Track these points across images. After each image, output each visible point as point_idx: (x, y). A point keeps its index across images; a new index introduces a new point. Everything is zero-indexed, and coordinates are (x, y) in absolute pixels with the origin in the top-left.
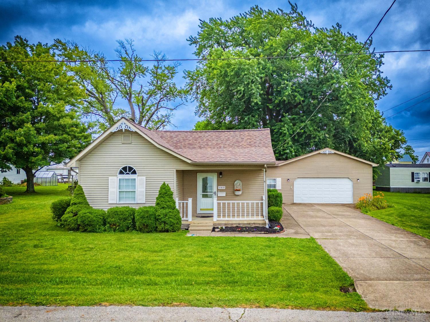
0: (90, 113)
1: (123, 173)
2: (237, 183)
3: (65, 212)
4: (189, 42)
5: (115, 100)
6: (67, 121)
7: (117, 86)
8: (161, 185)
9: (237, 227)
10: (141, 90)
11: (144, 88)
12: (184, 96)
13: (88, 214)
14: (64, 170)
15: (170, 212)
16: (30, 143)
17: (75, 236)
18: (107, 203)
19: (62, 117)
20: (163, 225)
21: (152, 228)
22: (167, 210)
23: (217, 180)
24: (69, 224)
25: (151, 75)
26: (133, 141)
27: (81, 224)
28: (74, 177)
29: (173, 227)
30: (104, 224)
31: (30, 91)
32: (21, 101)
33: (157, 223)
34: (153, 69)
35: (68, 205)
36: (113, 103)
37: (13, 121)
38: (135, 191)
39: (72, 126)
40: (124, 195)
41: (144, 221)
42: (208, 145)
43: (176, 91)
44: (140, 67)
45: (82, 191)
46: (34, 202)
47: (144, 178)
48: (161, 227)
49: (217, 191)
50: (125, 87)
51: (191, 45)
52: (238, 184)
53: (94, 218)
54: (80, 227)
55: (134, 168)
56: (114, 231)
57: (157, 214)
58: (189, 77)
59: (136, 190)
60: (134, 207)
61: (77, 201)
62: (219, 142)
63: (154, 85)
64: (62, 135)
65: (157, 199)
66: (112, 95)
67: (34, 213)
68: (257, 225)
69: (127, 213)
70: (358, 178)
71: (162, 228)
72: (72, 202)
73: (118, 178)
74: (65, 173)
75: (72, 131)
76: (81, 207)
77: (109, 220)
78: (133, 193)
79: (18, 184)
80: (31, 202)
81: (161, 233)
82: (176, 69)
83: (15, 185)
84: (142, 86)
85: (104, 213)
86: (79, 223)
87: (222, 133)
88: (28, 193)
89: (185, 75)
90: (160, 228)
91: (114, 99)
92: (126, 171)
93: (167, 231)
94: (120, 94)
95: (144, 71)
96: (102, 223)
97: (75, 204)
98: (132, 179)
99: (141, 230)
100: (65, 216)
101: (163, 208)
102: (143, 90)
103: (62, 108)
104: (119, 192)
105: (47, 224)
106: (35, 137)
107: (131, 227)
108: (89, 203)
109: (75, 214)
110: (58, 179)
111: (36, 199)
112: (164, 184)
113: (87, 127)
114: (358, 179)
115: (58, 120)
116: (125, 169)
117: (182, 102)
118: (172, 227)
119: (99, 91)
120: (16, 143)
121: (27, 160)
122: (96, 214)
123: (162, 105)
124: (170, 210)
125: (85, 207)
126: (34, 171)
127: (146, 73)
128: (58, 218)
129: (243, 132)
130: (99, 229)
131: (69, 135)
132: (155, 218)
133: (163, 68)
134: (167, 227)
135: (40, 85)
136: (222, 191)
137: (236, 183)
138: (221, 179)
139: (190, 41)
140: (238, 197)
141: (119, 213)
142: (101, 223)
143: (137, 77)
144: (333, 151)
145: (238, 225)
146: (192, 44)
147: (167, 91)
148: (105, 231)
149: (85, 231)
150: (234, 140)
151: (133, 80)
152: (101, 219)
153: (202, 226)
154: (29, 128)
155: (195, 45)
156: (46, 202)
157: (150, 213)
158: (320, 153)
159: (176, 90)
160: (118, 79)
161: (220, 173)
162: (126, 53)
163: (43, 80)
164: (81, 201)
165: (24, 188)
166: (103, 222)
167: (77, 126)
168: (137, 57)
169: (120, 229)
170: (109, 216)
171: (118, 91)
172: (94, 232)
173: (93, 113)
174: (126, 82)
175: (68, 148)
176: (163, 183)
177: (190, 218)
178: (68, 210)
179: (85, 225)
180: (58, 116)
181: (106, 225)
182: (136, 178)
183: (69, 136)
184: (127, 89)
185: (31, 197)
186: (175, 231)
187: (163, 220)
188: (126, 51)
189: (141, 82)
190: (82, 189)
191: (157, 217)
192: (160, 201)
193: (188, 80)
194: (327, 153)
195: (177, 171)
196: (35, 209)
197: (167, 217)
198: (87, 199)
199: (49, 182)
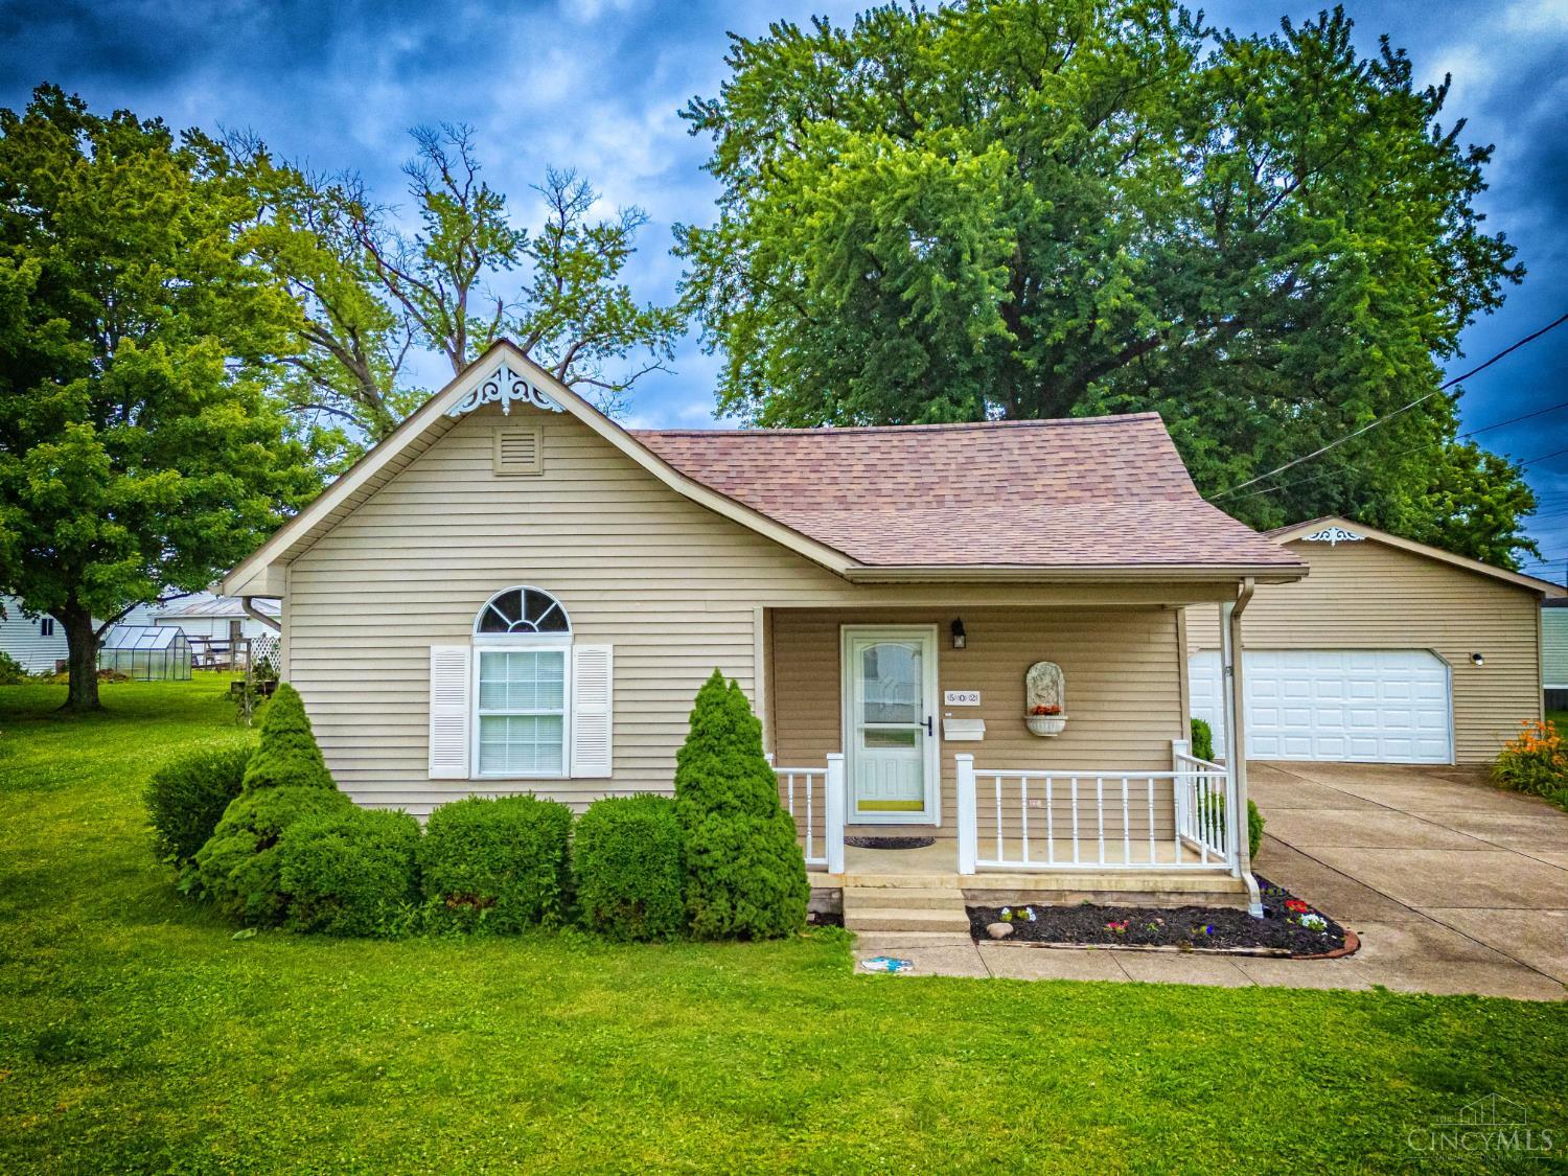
0: (312, 406)
1: (503, 627)
2: (1042, 676)
3: (218, 828)
4: (689, 123)
5: (401, 358)
6: (230, 416)
7: (409, 306)
8: (699, 685)
9: (1088, 907)
10: (499, 317)
11: (510, 310)
12: (659, 338)
13: (333, 840)
14: (216, 622)
15: (758, 830)
16: (83, 506)
17: (266, 962)
18: (421, 777)
19: (211, 400)
20: (722, 903)
21: (664, 919)
22: (742, 822)
23: (941, 660)
24: (235, 893)
25: (537, 262)
26: (548, 465)
27: (299, 891)
28: (254, 645)
29: (776, 914)
30: (416, 896)
31: (86, 297)
32: (52, 335)
33: (693, 889)
34: (542, 240)
35: (234, 789)
36: (396, 369)
37: (18, 414)
38: (559, 717)
39: (250, 439)
40: (503, 734)
41: (627, 878)
42: (878, 493)
43: (632, 316)
44: (498, 230)
45: (302, 715)
46: (92, 753)
47: (607, 648)
48: (715, 917)
49: (942, 717)
50: (441, 306)
51: (694, 134)
52: (1047, 681)
53: (365, 862)
54: (293, 908)
55: (556, 599)
56: (467, 930)
57: (688, 844)
58: (695, 250)
59: (565, 711)
60: (558, 799)
61: (274, 767)
62: (929, 477)
63: (547, 299)
64: (211, 472)
65: (685, 758)
66: (389, 342)
67: (79, 811)
68: (1193, 901)
69: (533, 835)
70: (1474, 651)
71: (721, 920)
72: (250, 773)
73: (477, 651)
74: (221, 631)
75: (251, 457)
76: (296, 802)
77: (437, 873)
78: (549, 728)
79: (47, 675)
80: (78, 754)
81: (711, 947)
82: (629, 236)
83: (34, 678)
84: (501, 304)
85: (411, 832)
86: (286, 885)
87: (931, 435)
88: (73, 711)
89: (678, 245)
90: (707, 917)
91: (396, 354)
92: (515, 616)
93: (745, 935)
94: (421, 334)
95: (510, 246)
96: (404, 887)
97: (268, 783)
98: (543, 655)
99: (608, 929)
100: (217, 846)
101: (720, 807)
102: (505, 318)
103: (210, 365)
104: (482, 718)
105: (132, 872)
106: (101, 479)
107: (551, 907)
108: (334, 777)
109: (269, 841)
110: (194, 656)
111: (98, 738)
112: (716, 681)
113: (305, 447)
114: (1477, 657)
115: (194, 411)
116: (508, 602)
117: (655, 360)
118: (768, 914)
119: (346, 319)
120: (26, 504)
121: (73, 579)
122: (375, 839)
123: (578, 372)
124: (756, 821)
125: (316, 799)
126: (96, 624)
127: (519, 254)
128: (181, 853)
129: (1032, 430)
130: (390, 917)
131: (236, 474)
132: (682, 862)
133: (582, 235)
134: (746, 914)
135: (122, 270)
136: (962, 713)
137: (1033, 673)
138: (958, 654)
139: (691, 116)
140: (1049, 745)
141: (493, 836)
142: (397, 886)
143: (484, 268)
144: (1360, 533)
145: (1091, 899)
146: (698, 127)
147: (599, 319)
148: (419, 926)
149: (317, 929)
150: (1002, 469)
151: (469, 281)
152: (397, 864)
153: (910, 904)
154: (83, 442)
155: (711, 132)
156: (137, 754)
157: (659, 837)
158: (1299, 542)
159: (634, 312)
160: (416, 276)
161: (954, 628)
162: (446, 178)
163: (134, 250)
164: (297, 770)
165: (61, 690)
166: (410, 881)
167: (266, 436)
168: (485, 193)
169: (495, 923)
170: (439, 852)
171: (413, 321)
172: (362, 936)
173: (320, 407)
174: (447, 288)
175: (233, 527)
176: (710, 674)
177: (836, 855)
178: (229, 816)
179: (318, 901)
180: (195, 395)
181: (425, 899)
182: (566, 649)
183: (239, 481)
184: (450, 312)
185: (81, 731)
186: (784, 936)
187: (724, 872)
188: (444, 170)
189: (497, 292)
190: (300, 705)
191: (693, 860)
192: (700, 769)
193: (689, 265)
194: (1333, 538)
195: (773, 616)
196: (87, 788)
197: (743, 861)
198: (325, 754)
199: (160, 668)
